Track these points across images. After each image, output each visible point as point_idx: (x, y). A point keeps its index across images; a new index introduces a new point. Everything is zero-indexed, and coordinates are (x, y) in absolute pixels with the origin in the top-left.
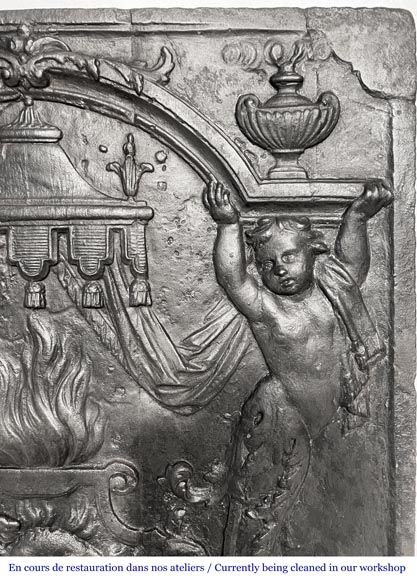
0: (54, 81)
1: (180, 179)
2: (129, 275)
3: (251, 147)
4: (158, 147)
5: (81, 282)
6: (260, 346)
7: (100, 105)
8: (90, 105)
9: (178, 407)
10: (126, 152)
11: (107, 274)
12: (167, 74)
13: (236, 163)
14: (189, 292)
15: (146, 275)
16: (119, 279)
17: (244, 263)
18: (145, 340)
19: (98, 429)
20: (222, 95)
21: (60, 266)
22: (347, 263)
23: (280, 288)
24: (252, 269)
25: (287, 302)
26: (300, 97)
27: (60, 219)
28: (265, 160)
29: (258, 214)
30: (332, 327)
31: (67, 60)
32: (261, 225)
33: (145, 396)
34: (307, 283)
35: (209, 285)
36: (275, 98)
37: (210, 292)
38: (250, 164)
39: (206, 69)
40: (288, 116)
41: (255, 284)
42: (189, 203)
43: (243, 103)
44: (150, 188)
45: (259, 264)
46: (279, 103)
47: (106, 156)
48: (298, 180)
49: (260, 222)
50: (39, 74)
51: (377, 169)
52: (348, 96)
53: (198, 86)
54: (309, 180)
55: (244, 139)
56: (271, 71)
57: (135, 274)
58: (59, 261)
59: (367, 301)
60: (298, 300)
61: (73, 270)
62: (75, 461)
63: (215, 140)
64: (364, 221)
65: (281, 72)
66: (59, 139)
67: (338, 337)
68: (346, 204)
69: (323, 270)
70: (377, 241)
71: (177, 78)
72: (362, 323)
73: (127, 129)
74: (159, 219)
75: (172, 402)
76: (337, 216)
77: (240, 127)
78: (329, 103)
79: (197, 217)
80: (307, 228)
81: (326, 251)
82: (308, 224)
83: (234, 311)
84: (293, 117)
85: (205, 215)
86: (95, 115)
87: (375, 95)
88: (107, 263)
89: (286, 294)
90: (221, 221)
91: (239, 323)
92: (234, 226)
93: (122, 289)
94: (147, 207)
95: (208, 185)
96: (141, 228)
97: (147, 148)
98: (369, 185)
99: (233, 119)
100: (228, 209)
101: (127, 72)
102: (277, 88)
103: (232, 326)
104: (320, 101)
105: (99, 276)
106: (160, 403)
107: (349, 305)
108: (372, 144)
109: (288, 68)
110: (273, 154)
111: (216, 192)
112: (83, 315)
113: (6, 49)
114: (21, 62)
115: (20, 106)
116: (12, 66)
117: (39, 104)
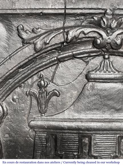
50: (119, 41)
113: (98, 25)
114: (108, 34)
115: (101, 58)
116: (101, 36)
117: (112, 58)
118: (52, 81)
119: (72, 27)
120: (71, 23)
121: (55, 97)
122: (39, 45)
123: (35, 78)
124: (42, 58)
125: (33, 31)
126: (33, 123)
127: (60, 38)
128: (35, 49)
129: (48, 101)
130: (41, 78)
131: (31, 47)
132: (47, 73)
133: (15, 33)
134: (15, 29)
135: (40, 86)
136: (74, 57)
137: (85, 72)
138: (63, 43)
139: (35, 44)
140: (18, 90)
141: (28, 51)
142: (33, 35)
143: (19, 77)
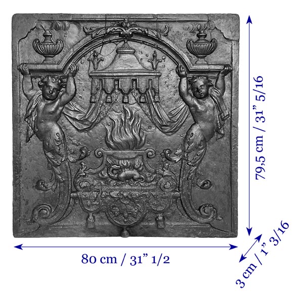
0: (134, 35)
1: (169, 64)
2: (153, 93)
3: (190, 54)
4: (163, 54)
5: (139, 95)
6: (192, 115)
7: (147, 42)
8: (143, 42)
9: (167, 132)
10: (154, 56)
11: (147, 92)
12: (167, 33)
13: (187, 59)
14: (171, 98)
15: (158, 93)
16: (151, 94)
17: (188, 89)
18: (158, 112)
19: (143, 139)
20: (183, 39)
21: (133, 90)
22: (219, 89)
23: (199, 96)
24: (190, 91)
25: (201, 101)
26: (206, 40)
27: (134, 76)
28: (194, 58)
29: (192, 75)
30: (214, 108)
31: (139, 29)
32: (193, 78)
33: (157, 129)
34: (207, 95)
35: (177, 96)
36: (198, 40)
37: (177, 98)
38: (190, 60)
39: (178, 32)
40: (202, 46)
41: (191, 95)
42: (172, 72)
43: (189, 42)
44: (160, 67)
45: (192, 90)
46: (200, 42)
47: (148, 57)
48: (205, 64)
49: (193, 77)
50: (131, 33)
51: (228, 61)
52: (220, 40)
53: (175, 37)
54: (208, 64)
55: (188, 52)
56: (198, 32)
57: (155, 93)
58: (133, 89)
59: (224, 100)
60: (204, 100)
61: (137, 92)
62: (137, 149)
63: (180, 52)
64: (224, 76)
65: (200, 33)
66: (134, 52)
67: (216, 111)
68: (219, 72)
69: (212, 91)
70: (228, 83)
71: (170, 34)
72: (223, 107)
73: (154, 49)
74: (163, 76)
75: (166, 131)
76: (216, 75)
77: (188, 49)
78: (214, 42)
79: (174, 75)
80: (207, 79)
81: (212, 86)
82: (207, 77)
83: (184, 104)
84: (204, 46)
85: (176, 75)
86: (145, 45)
87: (227, 39)
88: (147, 89)
89: (200, 98)
90: (181, 77)
91: (186, 108)
92: (185, 78)
93: (151, 97)
94: (159, 73)
95: (178, 66)
96: (157, 79)
97: (160, 55)
98: (225, 66)
99: (185, 46)
100: (184, 73)
101: (156, 33)
102: (199, 37)
103: (184, 108)
104: (211, 41)
105: (145, 93)
106: (162, 131)
107: (219, 101)
108: (226, 54)
109: (202, 32)
110: (197, 57)
111: (180, 68)
112: (140, 105)
113: (121, 26)
114: (126, 30)
115: (123, 42)
116: (123, 31)
117: (128, 42)
118: (100, 54)
119: (109, 27)
120: (109, 24)
121: (101, 61)
122: (93, 36)
123: (92, 52)
124: (95, 42)
125: (91, 29)
126: (91, 74)
127: (103, 32)
128: (92, 37)
129: (98, 63)
130: (95, 52)
131: (90, 36)
132: (98, 50)
133: (82, 30)
134: (82, 28)
135: (94, 56)
136: (110, 42)
137: (115, 50)
138: (104, 34)
139: (92, 35)
140: (83, 58)
141: (89, 38)
142: (91, 31)
143: (84, 51)
